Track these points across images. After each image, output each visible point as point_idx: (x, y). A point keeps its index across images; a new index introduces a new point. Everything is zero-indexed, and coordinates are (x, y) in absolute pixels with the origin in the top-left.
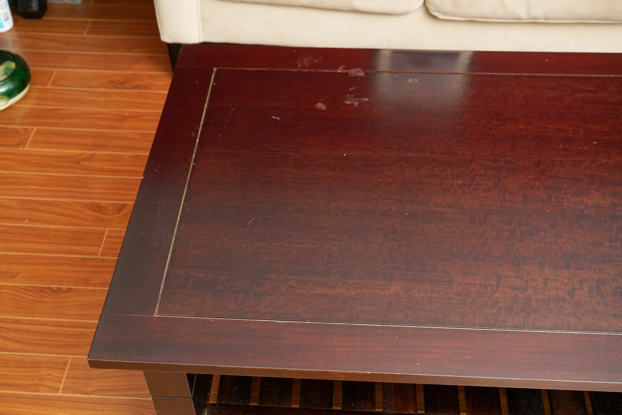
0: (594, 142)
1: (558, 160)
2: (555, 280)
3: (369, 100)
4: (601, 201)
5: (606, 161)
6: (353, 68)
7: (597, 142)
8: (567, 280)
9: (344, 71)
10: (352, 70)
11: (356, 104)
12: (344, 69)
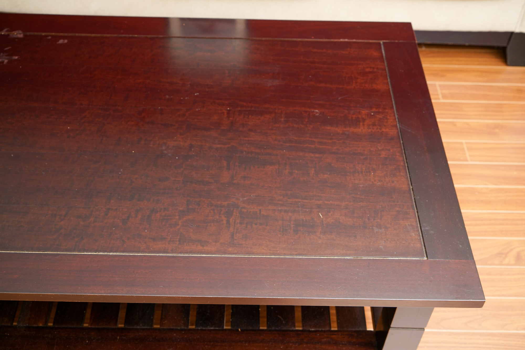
0: (195, 93)
1: (160, 109)
2: (116, 209)
3: (18, 58)
4: (181, 143)
5: (199, 109)
6: (15, 30)
7: (198, 94)
8: (126, 210)
9: (7, 33)
10: (13, 32)
11: (6, 61)
12: (7, 31)
